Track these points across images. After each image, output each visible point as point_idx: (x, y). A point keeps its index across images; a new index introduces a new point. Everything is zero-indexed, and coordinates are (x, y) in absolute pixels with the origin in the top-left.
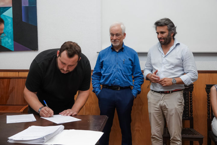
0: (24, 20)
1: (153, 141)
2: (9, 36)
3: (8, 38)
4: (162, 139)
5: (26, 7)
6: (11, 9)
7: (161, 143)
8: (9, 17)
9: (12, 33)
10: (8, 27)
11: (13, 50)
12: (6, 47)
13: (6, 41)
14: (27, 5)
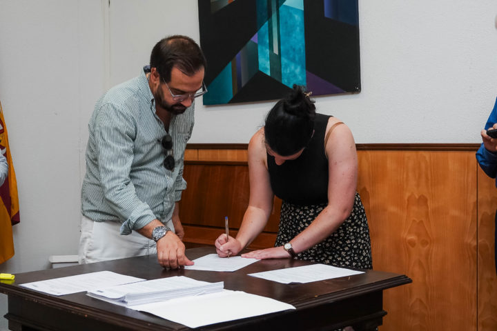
0: (327, 14)
2: (297, 59)
3: (295, 62)
8: (296, 10)
9: (303, 51)
10: (294, 35)
13: (290, 73)
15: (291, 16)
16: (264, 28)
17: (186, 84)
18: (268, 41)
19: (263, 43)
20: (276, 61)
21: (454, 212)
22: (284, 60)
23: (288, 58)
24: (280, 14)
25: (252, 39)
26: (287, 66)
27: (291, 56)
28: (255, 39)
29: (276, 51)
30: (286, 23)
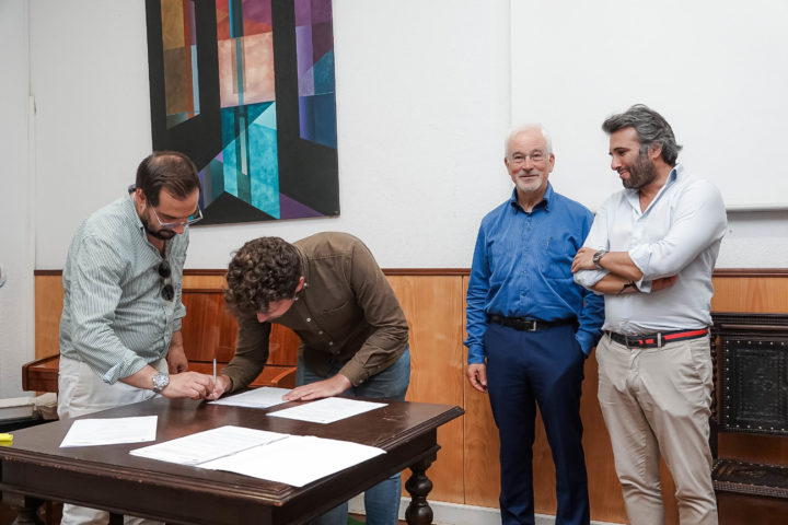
0: (303, 135)
1: (628, 497)
2: (269, 181)
3: (267, 184)
4: (657, 491)
5: (310, 99)
6: (273, 107)
7: (654, 506)
8: (269, 130)
9: (276, 172)
10: (265, 156)
11: (277, 216)
12: (262, 209)
13: (262, 195)
14: (312, 94)
15: (262, 135)
16: (231, 147)
17: (177, 209)
18: (235, 161)
19: (230, 163)
20: (245, 182)
21: (440, 337)
22: (254, 181)
23: (260, 180)
24: (250, 133)
25: (217, 158)
26: (257, 188)
27: (262, 177)
28: (219, 157)
29: (244, 171)
30: (257, 142)
